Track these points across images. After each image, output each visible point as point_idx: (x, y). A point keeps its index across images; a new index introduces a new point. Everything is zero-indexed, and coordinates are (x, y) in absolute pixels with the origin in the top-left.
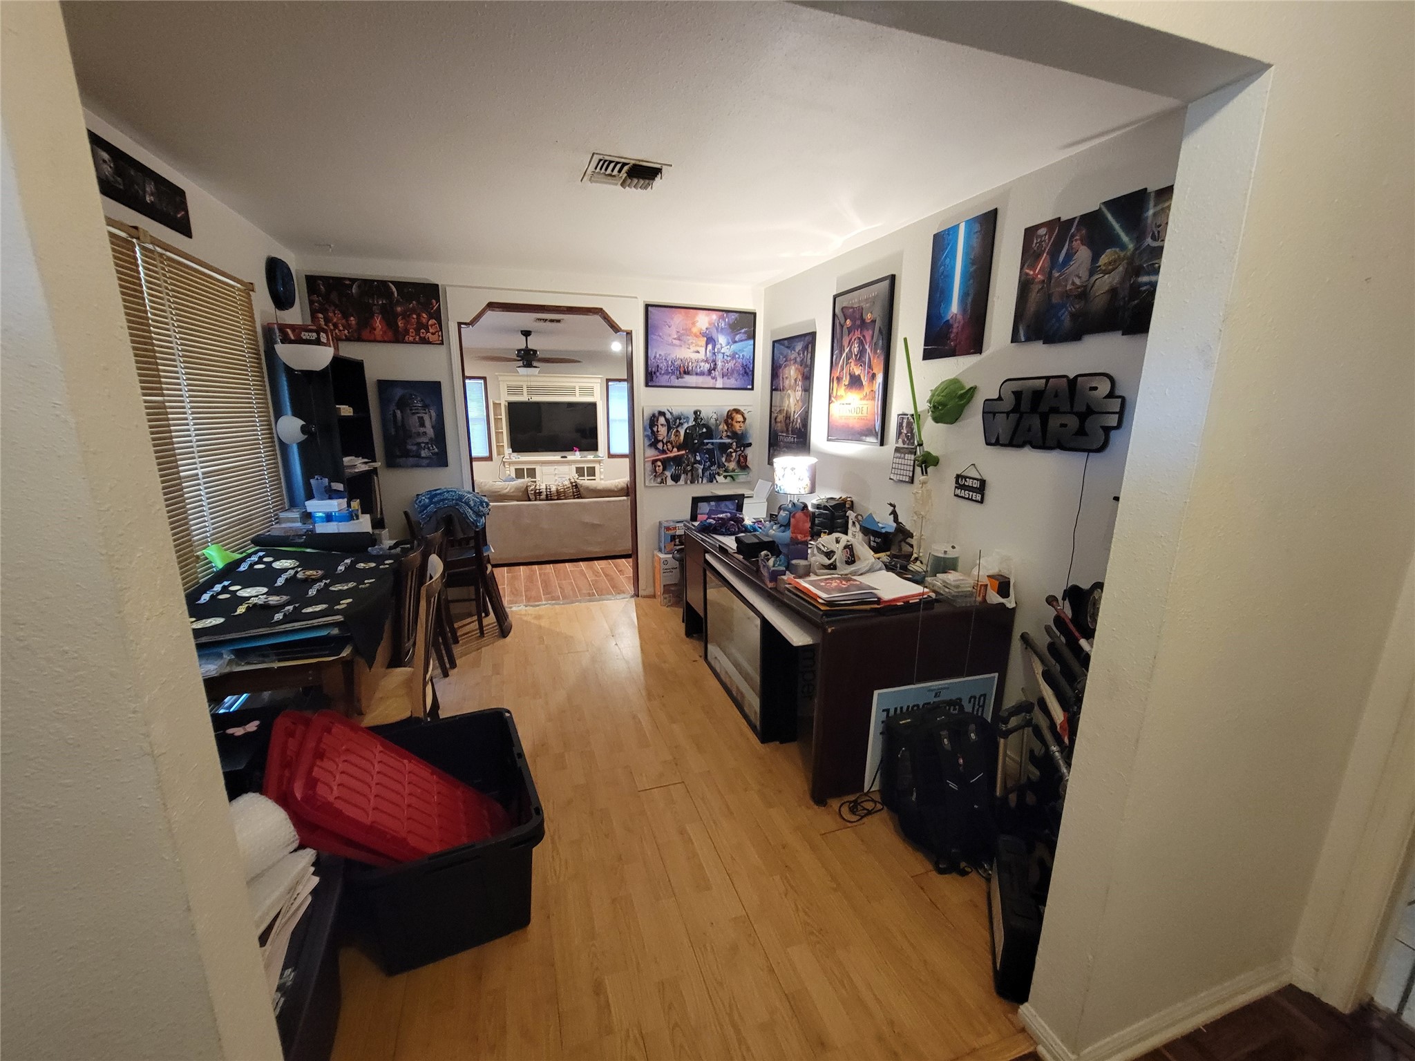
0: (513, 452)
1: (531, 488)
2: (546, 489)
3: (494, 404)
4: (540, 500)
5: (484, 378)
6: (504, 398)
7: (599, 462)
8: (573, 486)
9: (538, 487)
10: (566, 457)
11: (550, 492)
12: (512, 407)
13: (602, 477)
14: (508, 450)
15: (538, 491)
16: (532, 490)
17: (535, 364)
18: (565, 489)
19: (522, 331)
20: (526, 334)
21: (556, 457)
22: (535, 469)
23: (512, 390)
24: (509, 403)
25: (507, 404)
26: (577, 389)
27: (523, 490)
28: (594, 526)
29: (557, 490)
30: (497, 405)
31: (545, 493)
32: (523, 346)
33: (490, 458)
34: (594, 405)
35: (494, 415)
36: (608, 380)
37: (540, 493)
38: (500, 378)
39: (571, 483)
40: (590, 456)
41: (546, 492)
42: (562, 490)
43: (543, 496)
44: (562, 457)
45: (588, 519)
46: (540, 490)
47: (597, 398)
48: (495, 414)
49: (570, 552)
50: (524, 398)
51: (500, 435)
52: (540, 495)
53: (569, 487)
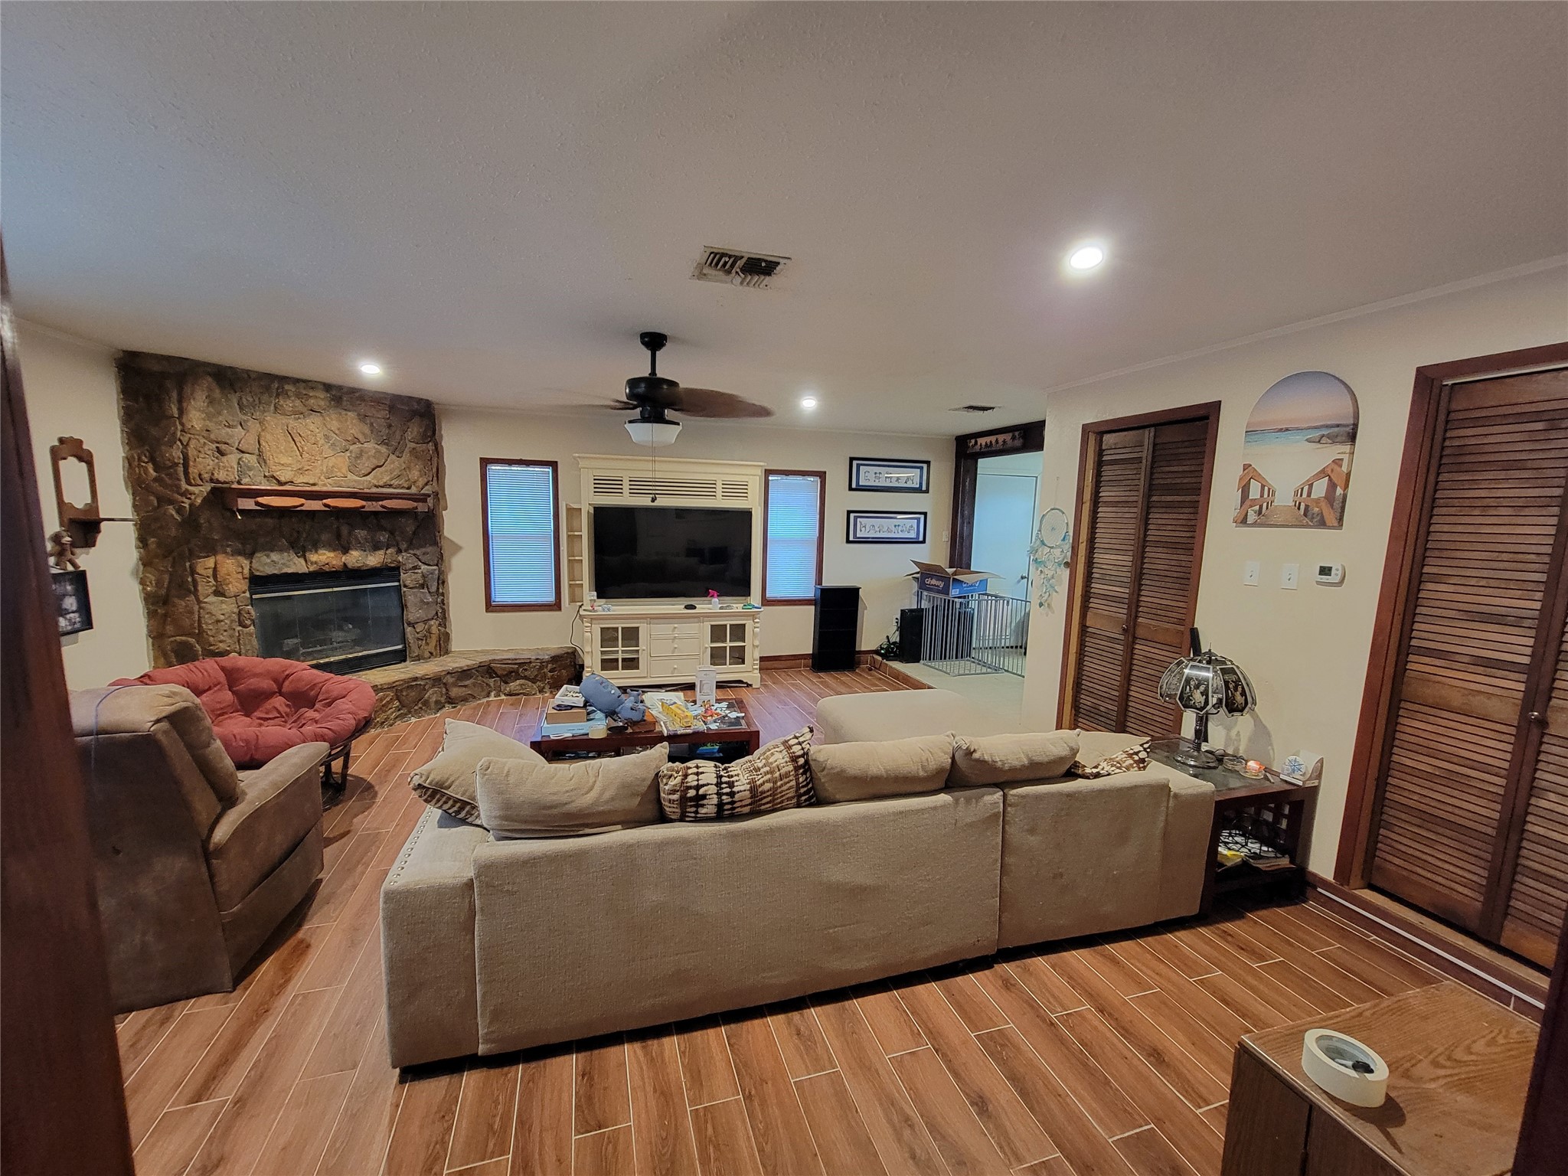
0: (598, 597)
1: (672, 782)
2: (718, 784)
3: (569, 510)
4: (698, 820)
5: (554, 465)
6: (588, 500)
7: (753, 616)
8: (796, 769)
9: (692, 780)
10: (695, 608)
11: (732, 794)
12: (601, 515)
13: (757, 643)
14: (589, 595)
15: (692, 793)
16: (673, 792)
17: (668, 413)
18: (775, 783)
19: (643, 336)
20: (654, 341)
21: (674, 606)
22: (638, 628)
23: (603, 485)
24: (596, 509)
25: (592, 511)
26: (719, 486)
27: (644, 788)
28: (857, 893)
29: (754, 790)
30: (574, 512)
31: (715, 800)
32: (645, 372)
33: (556, 606)
34: (747, 515)
35: (568, 530)
36: (768, 472)
37: (699, 799)
38: (582, 464)
39: (794, 759)
40: (736, 605)
41: (719, 794)
42: (768, 786)
43: (709, 809)
44: (687, 607)
45: (839, 873)
46: (698, 787)
47: (752, 502)
48: (570, 529)
49: (780, 980)
50: (626, 499)
51: (576, 565)
52: (698, 806)
53: (787, 775)
